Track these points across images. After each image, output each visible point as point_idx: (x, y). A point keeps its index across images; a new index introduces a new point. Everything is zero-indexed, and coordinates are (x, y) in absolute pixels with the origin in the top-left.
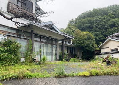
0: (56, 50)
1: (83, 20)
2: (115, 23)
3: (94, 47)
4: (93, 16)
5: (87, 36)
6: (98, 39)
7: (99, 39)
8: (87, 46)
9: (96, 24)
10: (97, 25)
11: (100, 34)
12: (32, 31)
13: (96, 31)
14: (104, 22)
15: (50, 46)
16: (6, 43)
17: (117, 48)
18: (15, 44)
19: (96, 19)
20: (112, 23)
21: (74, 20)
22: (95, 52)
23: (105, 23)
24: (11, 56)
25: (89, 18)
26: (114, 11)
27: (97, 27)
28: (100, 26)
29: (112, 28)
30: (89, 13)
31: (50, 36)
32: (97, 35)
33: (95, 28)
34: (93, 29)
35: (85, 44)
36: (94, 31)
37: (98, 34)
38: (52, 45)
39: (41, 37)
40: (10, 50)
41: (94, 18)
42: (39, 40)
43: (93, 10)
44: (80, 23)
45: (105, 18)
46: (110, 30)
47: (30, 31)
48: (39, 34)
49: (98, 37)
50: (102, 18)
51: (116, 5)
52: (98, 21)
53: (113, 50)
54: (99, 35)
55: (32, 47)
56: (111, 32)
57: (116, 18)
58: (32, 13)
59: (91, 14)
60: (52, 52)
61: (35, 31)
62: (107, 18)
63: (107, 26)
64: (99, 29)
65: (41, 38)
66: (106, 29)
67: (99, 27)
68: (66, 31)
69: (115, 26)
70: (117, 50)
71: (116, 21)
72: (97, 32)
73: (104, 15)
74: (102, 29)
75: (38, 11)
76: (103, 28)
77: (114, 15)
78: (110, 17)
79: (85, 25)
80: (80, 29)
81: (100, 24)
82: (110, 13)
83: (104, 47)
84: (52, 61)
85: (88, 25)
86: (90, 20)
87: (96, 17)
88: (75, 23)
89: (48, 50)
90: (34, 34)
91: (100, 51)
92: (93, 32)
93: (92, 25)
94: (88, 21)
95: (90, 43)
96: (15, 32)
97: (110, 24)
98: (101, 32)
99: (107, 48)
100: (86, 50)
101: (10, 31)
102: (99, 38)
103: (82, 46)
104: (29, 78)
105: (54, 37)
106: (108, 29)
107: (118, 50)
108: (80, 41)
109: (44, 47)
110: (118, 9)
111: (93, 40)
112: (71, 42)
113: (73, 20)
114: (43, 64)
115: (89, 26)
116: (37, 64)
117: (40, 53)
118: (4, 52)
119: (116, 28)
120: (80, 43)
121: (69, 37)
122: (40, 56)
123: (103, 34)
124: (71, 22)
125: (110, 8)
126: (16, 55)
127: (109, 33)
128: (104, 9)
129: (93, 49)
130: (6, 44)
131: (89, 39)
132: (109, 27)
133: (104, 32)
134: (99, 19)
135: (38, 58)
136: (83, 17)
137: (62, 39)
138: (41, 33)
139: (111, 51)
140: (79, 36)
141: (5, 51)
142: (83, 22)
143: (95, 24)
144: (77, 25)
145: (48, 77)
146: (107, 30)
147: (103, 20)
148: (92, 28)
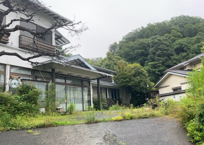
0: (88, 95)
1: (132, 44)
2: (183, 46)
3: (148, 86)
4: (148, 37)
5: (135, 71)
6: (157, 72)
7: (159, 73)
8: (137, 86)
9: (153, 48)
10: (154, 51)
11: (161, 65)
12: (53, 70)
13: (153, 60)
14: (165, 44)
15: (79, 89)
16: (22, 89)
17: (180, 85)
18: (35, 90)
19: (152, 40)
20: (178, 46)
21: (118, 43)
22: (150, 94)
23: (167, 46)
24: (31, 105)
25: (142, 40)
26: (181, 26)
27: (154, 54)
28: (160, 52)
29: (179, 54)
30: (141, 31)
31: (79, 74)
32: (156, 66)
33: (152, 55)
34: (149, 57)
35: (133, 83)
36: (151, 60)
37: (156, 64)
38: (83, 87)
39: (65, 77)
40: (29, 97)
41: (149, 39)
42: (63, 81)
43: (147, 26)
44: (127, 49)
45: (167, 38)
46: (176, 57)
47: (50, 70)
48: (63, 73)
49: (157, 70)
50: (162, 38)
51: (184, 17)
52: (155, 44)
53: (175, 90)
54: (159, 66)
55: (55, 92)
56: (177, 60)
57: (184, 37)
58: (52, 46)
59: (144, 33)
60: (83, 98)
61: (56, 71)
62: (169, 38)
63: (171, 50)
64: (159, 56)
65: (65, 79)
66: (169, 56)
67: (157, 53)
68: (103, 63)
69: (183, 51)
70: (180, 88)
71: (184, 43)
72: (156, 61)
73: (166, 33)
74: (162, 56)
75: (59, 40)
76: (164, 55)
77: (181, 32)
78: (175, 37)
79: (136, 51)
80: (128, 57)
81: (160, 49)
82: (174, 29)
83: (163, 85)
84: (83, 111)
85: (140, 51)
86: (144, 43)
87: (153, 37)
88: (120, 48)
89: (76, 96)
90: (56, 74)
91: (158, 92)
92: (149, 62)
93: (146, 50)
94: (140, 45)
95: (140, 80)
96: (30, 73)
97: (175, 47)
98: (161, 61)
99: (167, 86)
100: (136, 91)
101: (23, 72)
102: (159, 71)
103: (128, 86)
104: (57, 126)
105: (84, 76)
106: (172, 55)
107: (182, 89)
108: (125, 78)
109: (71, 91)
110: (186, 23)
111: (144, 76)
112: (112, 81)
113: (116, 43)
114: (71, 114)
115: (142, 52)
116: (62, 115)
117: (65, 100)
118: (22, 101)
119: (185, 54)
120: (125, 82)
121: (106, 74)
122: (65, 105)
123: (166, 64)
124: (113, 47)
125: (174, 21)
126: (36, 103)
127: (175, 61)
128: (164, 23)
129: (146, 89)
130: (23, 91)
131: (139, 75)
132: (174, 53)
133: (167, 60)
134: (157, 41)
135: (62, 107)
136: (132, 38)
137: (96, 78)
138: (66, 72)
139: (172, 91)
140: (123, 71)
141: (22, 99)
142: (133, 46)
143: (151, 49)
144: (122, 52)
145: (77, 124)
146: (172, 57)
147: (164, 42)
148: (147, 55)
